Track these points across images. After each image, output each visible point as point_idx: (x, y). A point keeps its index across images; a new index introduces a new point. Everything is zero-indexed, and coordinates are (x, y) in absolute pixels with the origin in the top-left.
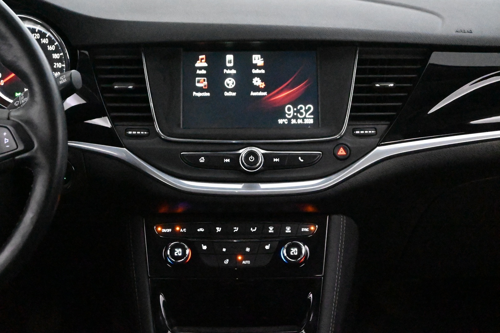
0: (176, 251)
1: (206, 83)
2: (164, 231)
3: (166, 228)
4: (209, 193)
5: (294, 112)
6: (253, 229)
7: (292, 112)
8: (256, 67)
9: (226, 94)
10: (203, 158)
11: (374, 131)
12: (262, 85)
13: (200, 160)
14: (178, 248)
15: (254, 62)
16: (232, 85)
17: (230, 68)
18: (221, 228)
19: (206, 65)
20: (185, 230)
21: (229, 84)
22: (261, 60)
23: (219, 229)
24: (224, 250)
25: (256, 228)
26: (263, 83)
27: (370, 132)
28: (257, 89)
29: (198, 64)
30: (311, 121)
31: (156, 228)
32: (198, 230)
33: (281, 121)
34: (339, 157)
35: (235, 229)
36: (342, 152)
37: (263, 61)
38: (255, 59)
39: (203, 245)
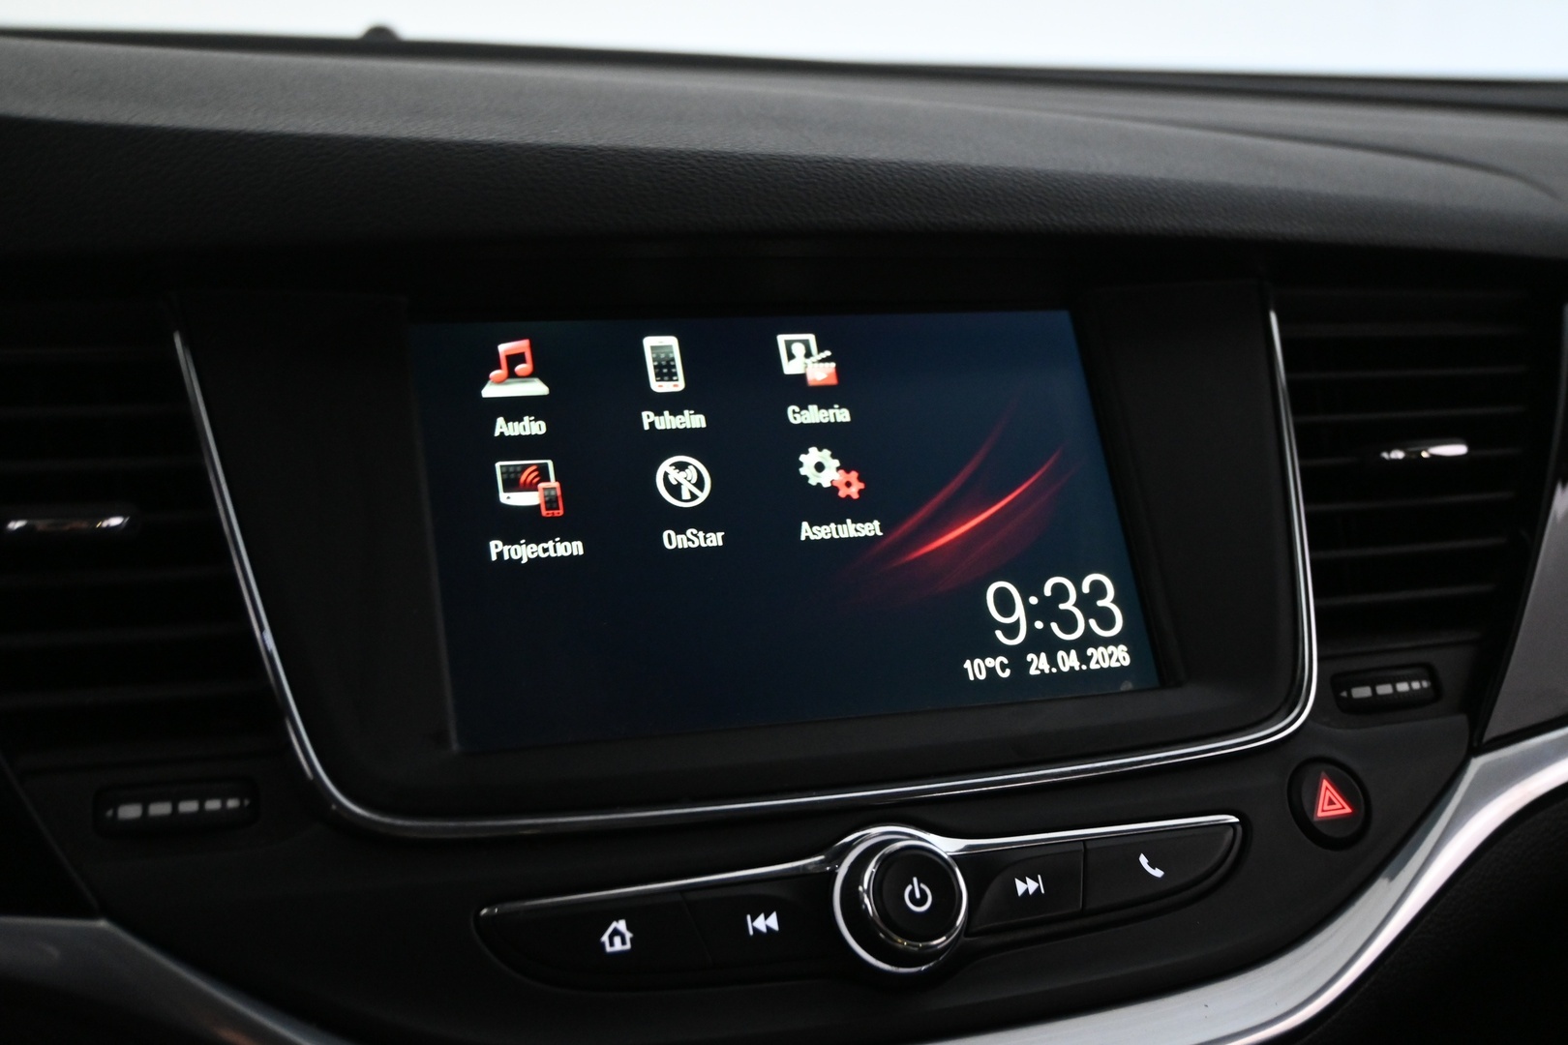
1: (553, 484)
5: (1032, 613)
7: (1020, 612)
8: (802, 391)
9: (674, 541)
10: (621, 925)
11: (1419, 679)
12: (848, 484)
13: (605, 938)
15: (790, 368)
16: (696, 491)
17: (673, 404)
19: (538, 388)
21: (679, 485)
22: (823, 360)
26: (854, 475)
27: (1403, 687)
28: (827, 505)
30: (1120, 656)
33: (976, 669)
34: (1324, 830)
36: (1330, 804)
37: (833, 365)
38: (791, 356)
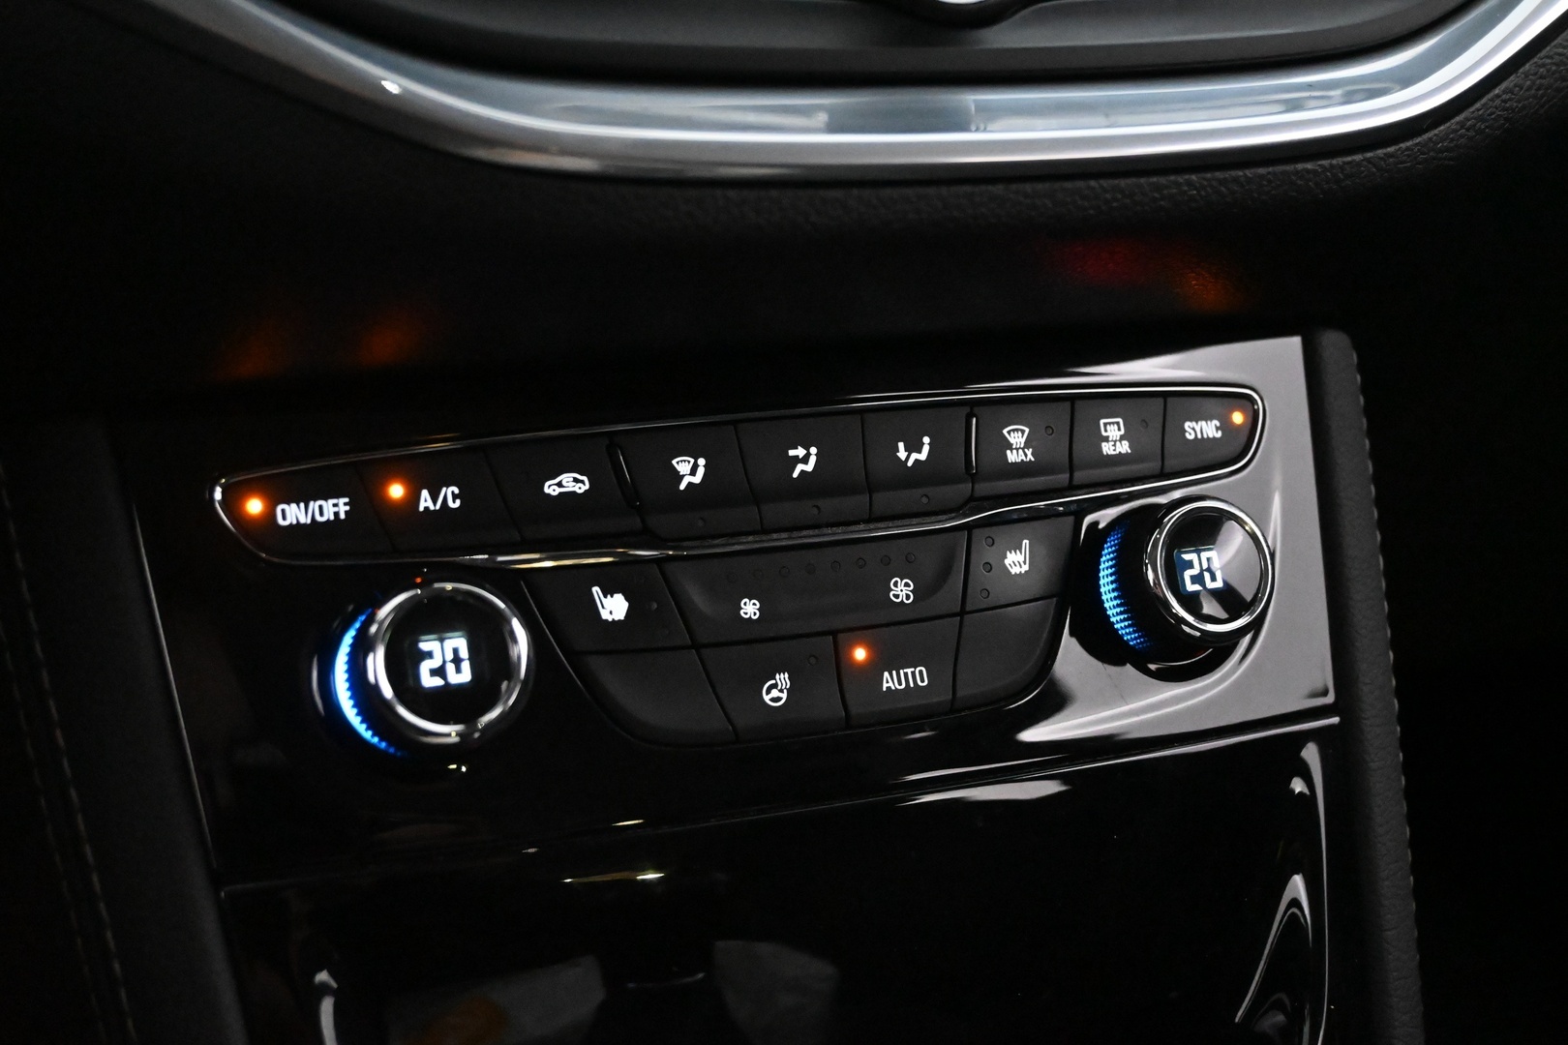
0: (429, 655)
2: (291, 520)
3: (303, 497)
6: (909, 450)
14: (441, 627)
18: (702, 462)
20: (455, 496)
23: (689, 470)
24: (750, 609)
25: (926, 440)
31: (232, 503)
32: (551, 489)
35: (796, 460)
39: (596, 590)
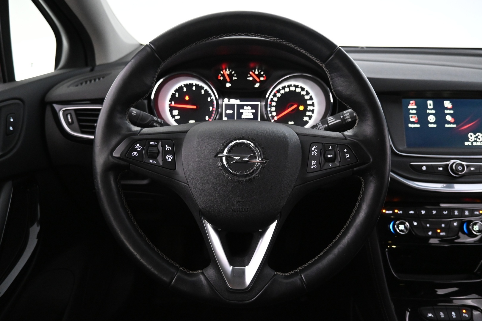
1: (416, 118)
2: (387, 213)
3: (388, 210)
4: (429, 190)
5: (475, 137)
6: (445, 212)
8: (447, 108)
9: (430, 126)
13: (423, 168)
15: (446, 106)
16: (433, 120)
17: (431, 109)
19: (415, 107)
20: (402, 212)
21: (431, 119)
22: (450, 105)
23: (423, 212)
24: (428, 225)
26: (453, 119)
28: (449, 123)
29: (410, 107)
31: (382, 211)
32: (410, 212)
33: (466, 143)
35: (433, 212)
37: (452, 105)
38: (446, 104)
39: (414, 222)
